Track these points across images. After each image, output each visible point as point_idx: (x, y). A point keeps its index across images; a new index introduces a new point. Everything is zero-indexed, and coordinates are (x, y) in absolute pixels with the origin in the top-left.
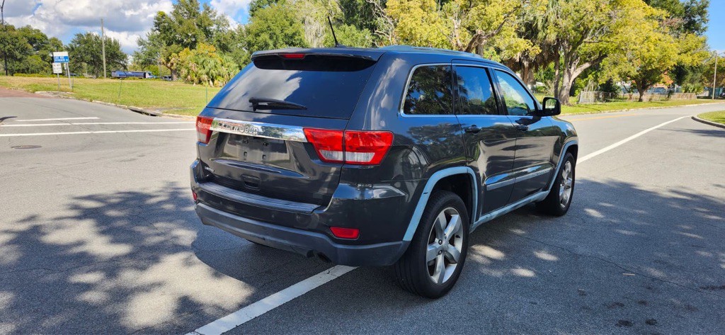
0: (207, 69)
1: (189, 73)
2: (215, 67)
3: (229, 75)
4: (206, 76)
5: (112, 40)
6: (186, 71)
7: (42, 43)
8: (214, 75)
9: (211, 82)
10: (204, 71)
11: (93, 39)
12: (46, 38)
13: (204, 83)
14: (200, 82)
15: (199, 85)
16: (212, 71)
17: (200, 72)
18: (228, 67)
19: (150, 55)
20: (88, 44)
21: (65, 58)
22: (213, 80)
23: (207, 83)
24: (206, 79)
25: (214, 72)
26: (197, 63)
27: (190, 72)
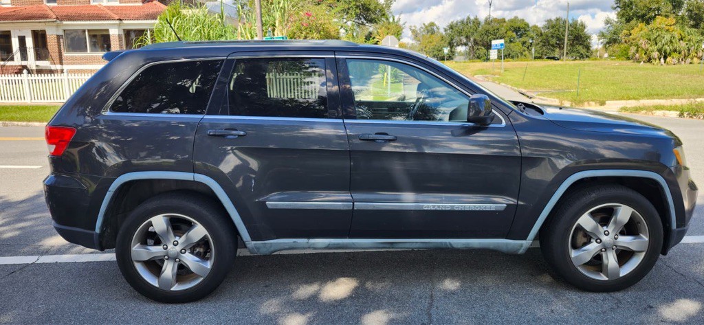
0: (660, 45)
1: (637, 51)
2: (671, 42)
3: (689, 50)
4: (657, 53)
5: (579, 22)
6: (636, 48)
7: (525, 31)
8: (668, 52)
9: (662, 60)
10: (655, 48)
11: (561, 23)
12: (528, 27)
13: (653, 62)
14: (649, 60)
15: (648, 64)
16: (666, 47)
17: (650, 48)
18: (689, 41)
19: (615, 33)
20: (555, 29)
21: (502, 45)
22: (665, 58)
23: (657, 61)
24: (656, 56)
25: (668, 48)
26: (650, 40)
27: (640, 49)
